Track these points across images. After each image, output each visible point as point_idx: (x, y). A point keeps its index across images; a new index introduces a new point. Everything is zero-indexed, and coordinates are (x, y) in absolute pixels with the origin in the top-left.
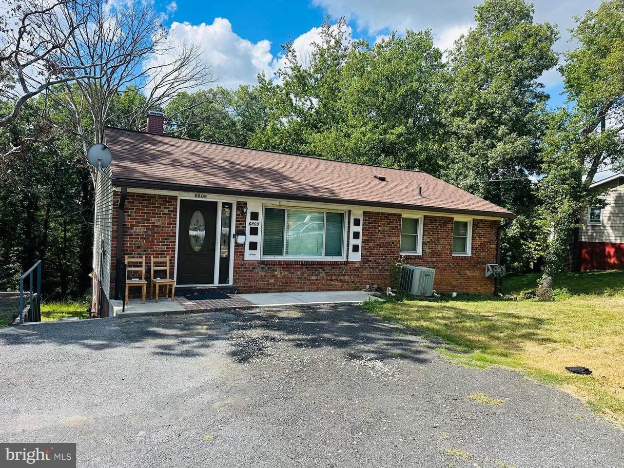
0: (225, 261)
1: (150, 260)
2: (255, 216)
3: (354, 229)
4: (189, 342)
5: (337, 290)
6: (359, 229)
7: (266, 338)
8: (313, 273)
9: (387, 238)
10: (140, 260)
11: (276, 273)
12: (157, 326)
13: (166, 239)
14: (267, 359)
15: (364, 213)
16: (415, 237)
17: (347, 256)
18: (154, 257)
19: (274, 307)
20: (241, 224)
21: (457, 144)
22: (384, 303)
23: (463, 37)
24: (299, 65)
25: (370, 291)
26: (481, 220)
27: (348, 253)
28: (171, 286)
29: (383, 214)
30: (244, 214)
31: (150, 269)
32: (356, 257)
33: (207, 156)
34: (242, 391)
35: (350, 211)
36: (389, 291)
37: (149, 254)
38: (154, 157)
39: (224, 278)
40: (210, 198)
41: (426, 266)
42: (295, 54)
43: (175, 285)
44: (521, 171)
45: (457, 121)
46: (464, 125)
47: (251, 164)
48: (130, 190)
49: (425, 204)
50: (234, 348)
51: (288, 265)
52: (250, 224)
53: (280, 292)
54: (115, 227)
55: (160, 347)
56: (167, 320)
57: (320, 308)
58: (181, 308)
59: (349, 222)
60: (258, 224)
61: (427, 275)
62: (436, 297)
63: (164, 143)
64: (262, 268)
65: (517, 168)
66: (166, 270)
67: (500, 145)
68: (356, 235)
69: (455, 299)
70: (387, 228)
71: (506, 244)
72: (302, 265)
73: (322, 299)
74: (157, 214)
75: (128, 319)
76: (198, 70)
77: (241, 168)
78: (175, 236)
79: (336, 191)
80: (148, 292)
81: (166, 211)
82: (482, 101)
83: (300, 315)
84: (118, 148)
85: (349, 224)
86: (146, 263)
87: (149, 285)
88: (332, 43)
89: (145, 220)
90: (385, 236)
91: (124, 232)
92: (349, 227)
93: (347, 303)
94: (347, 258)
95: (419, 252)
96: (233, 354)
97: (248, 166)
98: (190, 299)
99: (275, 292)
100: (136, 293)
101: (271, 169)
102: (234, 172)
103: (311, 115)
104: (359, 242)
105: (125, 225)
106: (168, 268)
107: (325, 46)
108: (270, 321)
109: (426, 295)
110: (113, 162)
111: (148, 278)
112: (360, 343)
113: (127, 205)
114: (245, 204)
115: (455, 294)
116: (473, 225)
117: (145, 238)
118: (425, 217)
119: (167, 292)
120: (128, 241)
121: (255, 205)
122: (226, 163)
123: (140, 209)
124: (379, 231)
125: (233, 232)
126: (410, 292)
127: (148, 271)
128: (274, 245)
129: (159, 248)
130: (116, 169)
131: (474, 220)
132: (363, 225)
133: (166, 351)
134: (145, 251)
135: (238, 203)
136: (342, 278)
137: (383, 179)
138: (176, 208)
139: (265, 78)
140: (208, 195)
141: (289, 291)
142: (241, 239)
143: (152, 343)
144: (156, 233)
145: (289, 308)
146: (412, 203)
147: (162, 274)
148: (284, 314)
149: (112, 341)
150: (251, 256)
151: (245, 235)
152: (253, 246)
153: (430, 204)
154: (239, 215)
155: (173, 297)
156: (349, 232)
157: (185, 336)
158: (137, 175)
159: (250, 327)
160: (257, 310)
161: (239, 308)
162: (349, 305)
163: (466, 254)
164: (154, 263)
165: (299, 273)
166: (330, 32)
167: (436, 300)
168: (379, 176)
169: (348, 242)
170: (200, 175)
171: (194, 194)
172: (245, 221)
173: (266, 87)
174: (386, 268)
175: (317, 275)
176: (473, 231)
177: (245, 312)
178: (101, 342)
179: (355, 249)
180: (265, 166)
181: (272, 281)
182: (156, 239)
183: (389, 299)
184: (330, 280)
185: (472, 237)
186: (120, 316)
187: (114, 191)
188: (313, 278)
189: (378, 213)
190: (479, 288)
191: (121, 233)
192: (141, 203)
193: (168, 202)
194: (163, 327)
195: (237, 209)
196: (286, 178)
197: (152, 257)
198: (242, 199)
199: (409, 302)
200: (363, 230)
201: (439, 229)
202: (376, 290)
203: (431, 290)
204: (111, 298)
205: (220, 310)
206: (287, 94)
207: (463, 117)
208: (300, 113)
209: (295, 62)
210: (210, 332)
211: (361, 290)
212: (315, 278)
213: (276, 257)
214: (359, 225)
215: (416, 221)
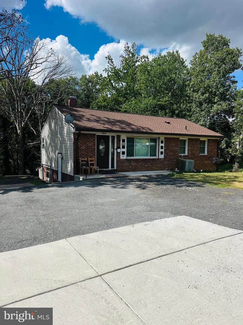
2: (124, 141)
3: (161, 145)
5: (155, 170)
6: (163, 145)
8: (146, 163)
9: (174, 148)
10: (85, 159)
11: (132, 164)
12: (102, 182)
13: (93, 151)
15: (165, 138)
16: (185, 148)
17: (158, 156)
20: (118, 144)
22: (176, 174)
23: (196, 53)
24: (115, 66)
25: (168, 170)
26: (211, 139)
27: (159, 155)
29: (172, 138)
30: (120, 140)
31: (88, 163)
32: (162, 157)
35: (159, 138)
36: (176, 170)
37: (88, 157)
38: (80, 118)
39: (113, 166)
40: (107, 134)
41: (190, 159)
42: (113, 61)
44: (225, 117)
48: (82, 132)
51: (137, 160)
52: (122, 144)
57: (153, 176)
58: (105, 177)
59: (159, 142)
60: (125, 144)
61: (191, 163)
63: (79, 111)
64: (127, 162)
65: (223, 115)
66: (94, 163)
67: (215, 106)
68: (162, 147)
69: (202, 172)
70: (174, 144)
72: (142, 160)
74: (89, 141)
77: (112, 120)
81: (92, 140)
86: (87, 160)
89: (85, 144)
92: (159, 144)
94: (158, 157)
95: (186, 154)
102: (111, 122)
103: (122, 91)
104: (163, 150)
105: (78, 146)
109: (191, 171)
113: (79, 138)
114: (120, 136)
115: (202, 170)
116: (208, 141)
117: (85, 151)
118: (189, 139)
120: (79, 152)
121: (124, 137)
124: (171, 145)
125: (116, 147)
126: (185, 170)
128: (130, 153)
129: (90, 154)
131: (208, 139)
132: (165, 143)
135: (117, 136)
136: (157, 165)
137: (169, 123)
138: (95, 139)
139: (98, 74)
141: (137, 171)
142: (119, 150)
144: (89, 149)
146: (184, 133)
148: (142, 178)
150: (123, 157)
151: (120, 148)
153: (191, 133)
154: (118, 141)
156: (159, 146)
160: (131, 177)
161: (124, 176)
162: (163, 175)
163: (205, 154)
164: (90, 160)
165: (140, 164)
168: (167, 121)
169: (159, 150)
170: (102, 125)
171: (101, 133)
172: (120, 143)
174: (173, 161)
176: (208, 144)
177: (127, 177)
179: (162, 153)
181: (130, 167)
182: (89, 151)
183: (178, 173)
184: (152, 166)
185: (207, 147)
187: (74, 132)
189: (170, 138)
190: (210, 168)
191: (77, 149)
192: (83, 137)
193: (93, 136)
195: (117, 138)
198: (119, 134)
201: (194, 144)
202: (171, 170)
203: (192, 169)
204: (74, 174)
208: (117, 90)
211: (164, 170)
212: (146, 165)
213: (132, 157)
214: (163, 143)
215: (185, 141)
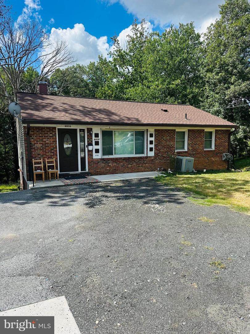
0: (83, 159)
1: (45, 161)
2: (97, 135)
3: (150, 139)
4: (65, 200)
5: (142, 172)
6: (153, 139)
7: (103, 196)
8: (129, 163)
9: (168, 143)
10: (40, 161)
11: (110, 164)
12: (50, 193)
13: (52, 150)
14: (102, 206)
15: (155, 130)
16: (184, 142)
17: (147, 154)
18: (47, 159)
19: (109, 181)
20: (90, 140)
21: (209, 88)
22: (166, 177)
23: (212, 24)
24: (121, 48)
25: (159, 171)
26: (220, 130)
27: (147, 152)
28: (57, 173)
29: (165, 130)
30: (91, 135)
31: (46, 165)
32: (152, 154)
33: (71, 104)
34: (89, 220)
35: (147, 130)
36: (169, 171)
37: (45, 157)
38: (44, 107)
39: (83, 168)
40: (73, 127)
41: (189, 157)
42: (119, 42)
43: (59, 172)
44: (245, 101)
45: (209, 75)
46: (213, 77)
47: (94, 107)
48: (31, 125)
49: (188, 123)
50: (87, 201)
51: (117, 159)
52: (94, 140)
53: (113, 174)
54: (26, 145)
55: (51, 202)
56: (56, 189)
57: (132, 181)
58: (62, 184)
59: (147, 135)
60: (99, 139)
61: (190, 161)
62: (194, 172)
63: (48, 99)
64: (103, 162)
65: (243, 99)
66: (54, 166)
67: (232, 87)
68: (151, 142)
69: (205, 173)
70: (168, 138)
71: (236, 142)
72: (123, 159)
73: (134, 177)
74: (47, 137)
75: (36, 190)
76: (65, 55)
77: (89, 109)
78: (57, 148)
79: (140, 119)
80: (45, 176)
81: (51, 135)
82: (222, 62)
83: (122, 185)
84: (24, 103)
85: (147, 137)
86: (43, 162)
87: (45, 173)
88: (139, 35)
89: (41, 140)
90: (167, 142)
91: (30, 147)
92: (147, 138)
93: (147, 178)
94: (147, 155)
95: (186, 149)
96: (87, 204)
97: (93, 109)
98: (67, 179)
99: (110, 174)
100: (39, 177)
101: (105, 109)
102: (86, 112)
103: (129, 76)
104: (153, 146)
105: (31, 143)
106: (54, 164)
107: (135, 37)
108: (106, 188)
109: (189, 172)
110: (22, 111)
111: (45, 170)
112: (150, 197)
113: (31, 133)
114: (91, 129)
115: (205, 170)
116: (215, 133)
117: (42, 150)
118: (189, 130)
119: (55, 176)
120: (33, 151)
121: (96, 130)
122: (80, 107)
123: (37, 135)
124: (163, 139)
125: (86, 144)
126: (181, 170)
127: (45, 166)
128: (108, 150)
129: (49, 154)
130: (24, 115)
131: (216, 130)
132: (155, 137)
133: (54, 204)
134: (42, 156)
135: (88, 129)
136: (145, 165)
137: (166, 111)
138: (56, 133)
139: (103, 58)
140: (71, 125)
141: (117, 173)
142: (90, 148)
143: (48, 200)
144: (47, 147)
145: (117, 182)
146: (181, 123)
147: (52, 167)
148: (114, 185)
149: (28, 200)
150: (97, 156)
151: (93, 145)
152: (97, 151)
153: (191, 123)
154: (89, 135)
155: (58, 178)
156: (147, 141)
157: (64, 197)
158: (35, 117)
159: (96, 192)
160: (100, 183)
161: (91, 183)
162: (148, 178)
163: (212, 149)
164: (47, 162)
165: (122, 164)
166: (137, 28)
167: (194, 174)
168: (164, 109)
169: (147, 146)
170: (67, 115)
171: (65, 125)
172: (92, 138)
173: (103, 62)
174: (168, 159)
175: (131, 164)
176: (215, 136)
177: (94, 184)
178: (22, 201)
179: (151, 149)
180: (102, 108)
181: (108, 169)
182: (47, 150)
183: (169, 175)
184: (139, 167)
185: (215, 139)
186: (32, 189)
187: (24, 126)
188: (129, 166)
189: (162, 130)
190: (219, 167)
191: (29, 148)
192: (38, 132)
193: (51, 130)
194: (53, 193)
195: (88, 132)
196: (113, 114)
197: (46, 159)
198: (90, 126)
199: (180, 176)
200: (155, 139)
201: (196, 136)
202: (163, 171)
203: (192, 169)
204: (27, 181)
205: (82, 184)
206: (115, 65)
207: (212, 72)
208: (122, 75)
209: (119, 47)
210: (76, 194)
211: (155, 171)
212: (131, 166)
213: (110, 156)
214: (153, 137)
215: (184, 133)
